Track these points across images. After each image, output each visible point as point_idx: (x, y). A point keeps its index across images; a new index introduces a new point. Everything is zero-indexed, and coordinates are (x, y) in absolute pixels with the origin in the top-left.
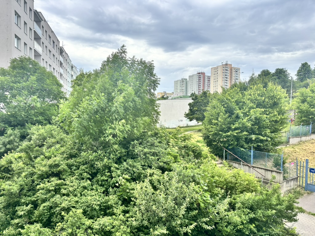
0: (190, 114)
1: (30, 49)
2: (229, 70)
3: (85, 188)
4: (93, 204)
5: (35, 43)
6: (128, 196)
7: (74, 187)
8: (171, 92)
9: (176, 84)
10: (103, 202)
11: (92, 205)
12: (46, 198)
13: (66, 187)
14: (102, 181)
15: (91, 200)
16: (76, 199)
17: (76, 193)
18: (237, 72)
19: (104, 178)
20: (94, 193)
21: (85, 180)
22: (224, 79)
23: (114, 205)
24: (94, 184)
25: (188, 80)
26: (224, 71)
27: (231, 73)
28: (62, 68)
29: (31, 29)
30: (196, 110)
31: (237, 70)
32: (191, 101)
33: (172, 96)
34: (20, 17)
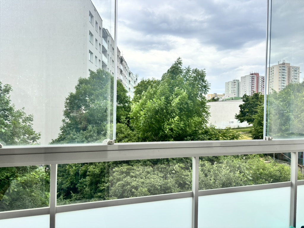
0: (241, 115)
1: (100, 61)
2: (286, 69)
3: (148, 173)
4: (156, 184)
5: (103, 55)
6: (183, 181)
7: (140, 171)
8: (222, 94)
9: (228, 86)
10: (163, 184)
11: (155, 186)
12: (120, 178)
13: (134, 171)
14: (161, 168)
15: (154, 181)
16: (142, 180)
17: (141, 176)
18: (296, 71)
19: (163, 166)
20: (156, 176)
21: (148, 167)
22: (281, 79)
23: (172, 187)
24: (155, 170)
25: (240, 81)
26: (281, 71)
27: (289, 72)
28: (122, 75)
29: (100, 44)
30: (248, 112)
31: (296, 69)
32: (242, 103)
33: (223, 98)
34: (93, 35)
